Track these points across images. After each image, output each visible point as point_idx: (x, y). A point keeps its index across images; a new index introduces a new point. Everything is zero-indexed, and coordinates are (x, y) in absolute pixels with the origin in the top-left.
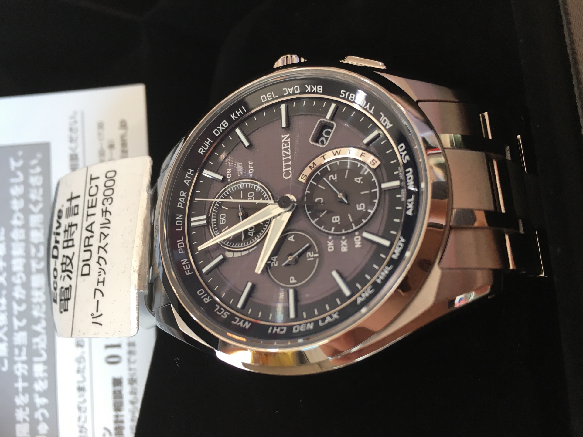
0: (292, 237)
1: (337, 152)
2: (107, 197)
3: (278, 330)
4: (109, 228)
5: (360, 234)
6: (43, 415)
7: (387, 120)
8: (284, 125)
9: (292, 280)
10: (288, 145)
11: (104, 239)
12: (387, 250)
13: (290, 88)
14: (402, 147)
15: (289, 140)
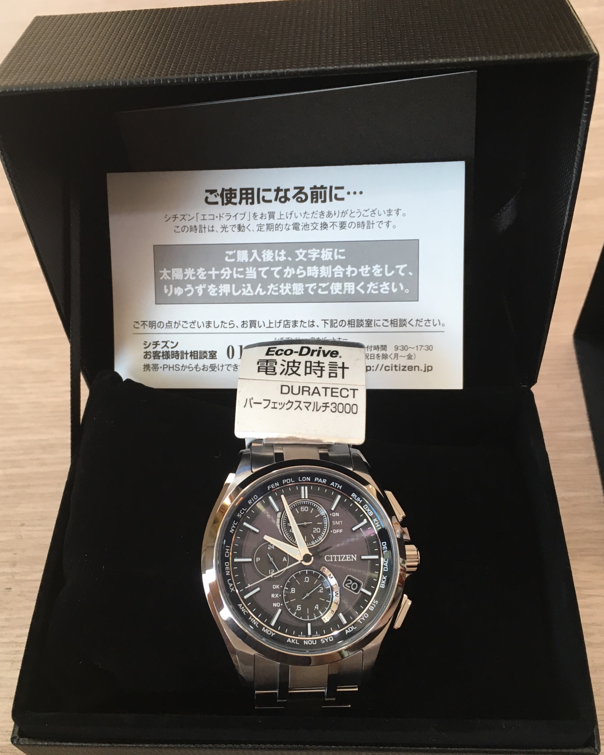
0: (286, 560)
1: (338, 594)
2: (337, 408)
3: (227, 552)
4: (313, 411)
5: (280, 607)
6: (189, 291)
7: (351, 631)
8: (363, 557)
9: (258, 559)
10: (349, 559)
11: (305, 406)
12: (268, 624)
13: (388, 565)
14: (331, 639)
15: (352, 560)
